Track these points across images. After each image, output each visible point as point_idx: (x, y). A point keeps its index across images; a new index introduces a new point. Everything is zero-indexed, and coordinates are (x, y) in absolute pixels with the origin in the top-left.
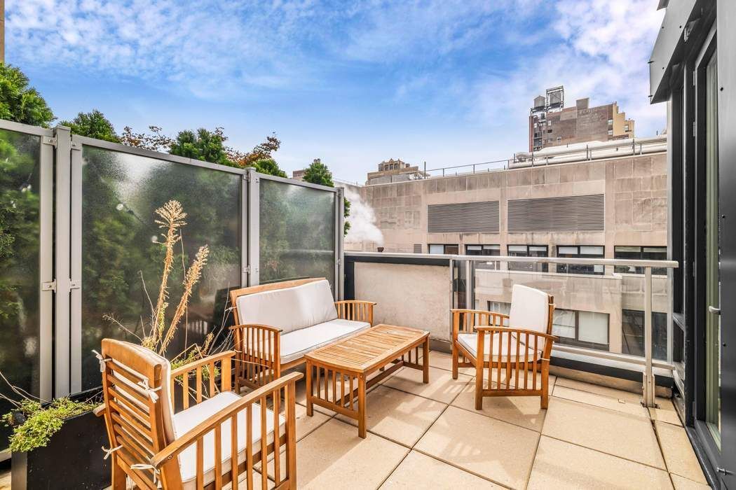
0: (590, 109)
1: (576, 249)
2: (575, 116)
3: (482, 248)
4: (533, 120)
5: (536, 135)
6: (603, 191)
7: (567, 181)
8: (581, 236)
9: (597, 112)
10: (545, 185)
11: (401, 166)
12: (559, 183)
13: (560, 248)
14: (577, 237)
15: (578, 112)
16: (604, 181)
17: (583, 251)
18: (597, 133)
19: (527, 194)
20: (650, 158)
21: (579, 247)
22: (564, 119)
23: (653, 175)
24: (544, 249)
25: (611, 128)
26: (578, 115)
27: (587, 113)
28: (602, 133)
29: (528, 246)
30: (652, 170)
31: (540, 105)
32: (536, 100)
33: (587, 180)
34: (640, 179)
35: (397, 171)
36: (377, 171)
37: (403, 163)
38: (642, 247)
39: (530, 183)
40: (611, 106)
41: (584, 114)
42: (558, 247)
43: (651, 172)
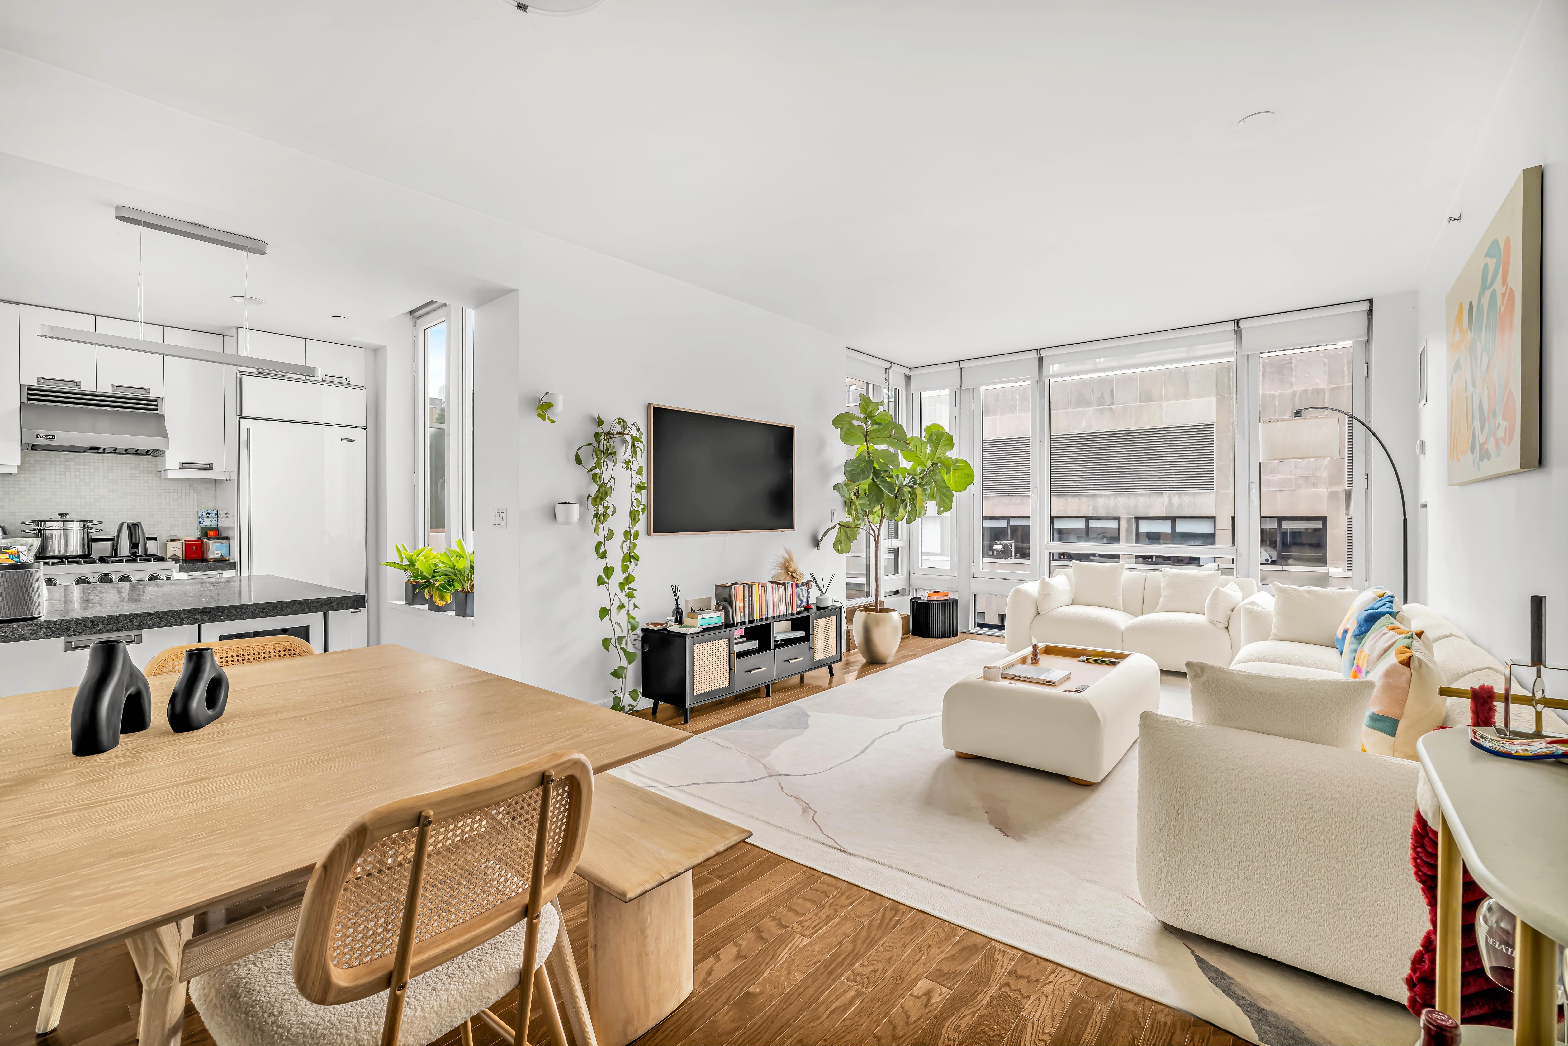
1: (1169, 522)
3: (1008, 523)
6: (1212, 419)
7: (1151, 401)
8: (1176, 500)
10: (1114, 407)
12: (1138, 403)
13: (1142, 522)
14: (1170, 500)
16: (1214, 399)
17: (1183, 527)
19: (1084, 424)
20: (1291, 359)
21: (1173, 520)
23: (1295, 388)
24: (1113, 525)
29: (1088, 519)
30: (1293, 379)
33: (1185, 399)
34: (1273, 396)
38: (1280, 519)
39: (1088, 404)
42: (1138, 519)
43: (1292, 385)
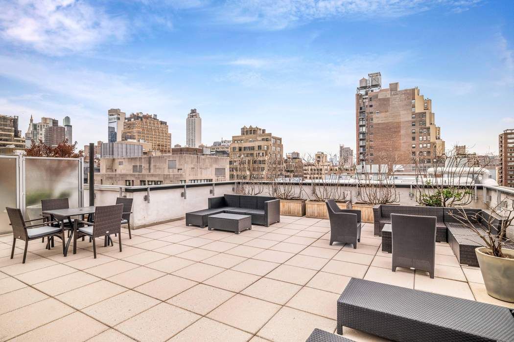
0: (399, 91)
2: (389, 96)
4: (359, 97)
5: (361, 108)
9: (404, 94)
11: (259, 132)
15: (391, 93)
18: (404, 110)
22: (381, 98)
25: (414, 107)
26: (391, 95)
27: (397, 94)
28: (407, 110)
31: (364, 86)
32: (361, 81)
35: (255, 135)
36: (240, 135)
37: (260, 129)
40: (413, 90)
41: (395, 95)
